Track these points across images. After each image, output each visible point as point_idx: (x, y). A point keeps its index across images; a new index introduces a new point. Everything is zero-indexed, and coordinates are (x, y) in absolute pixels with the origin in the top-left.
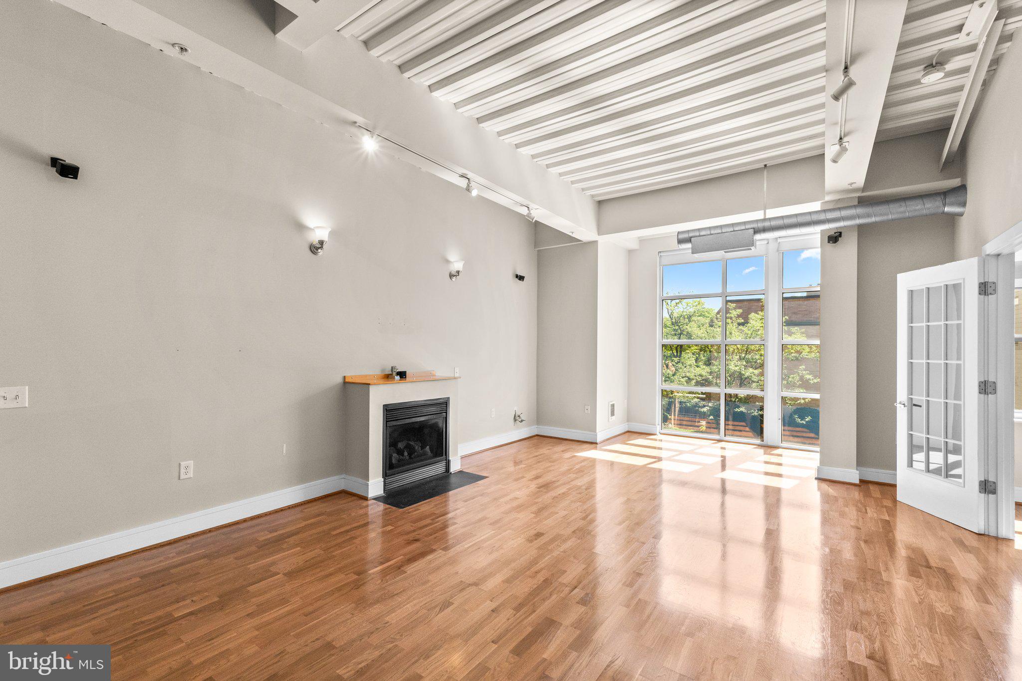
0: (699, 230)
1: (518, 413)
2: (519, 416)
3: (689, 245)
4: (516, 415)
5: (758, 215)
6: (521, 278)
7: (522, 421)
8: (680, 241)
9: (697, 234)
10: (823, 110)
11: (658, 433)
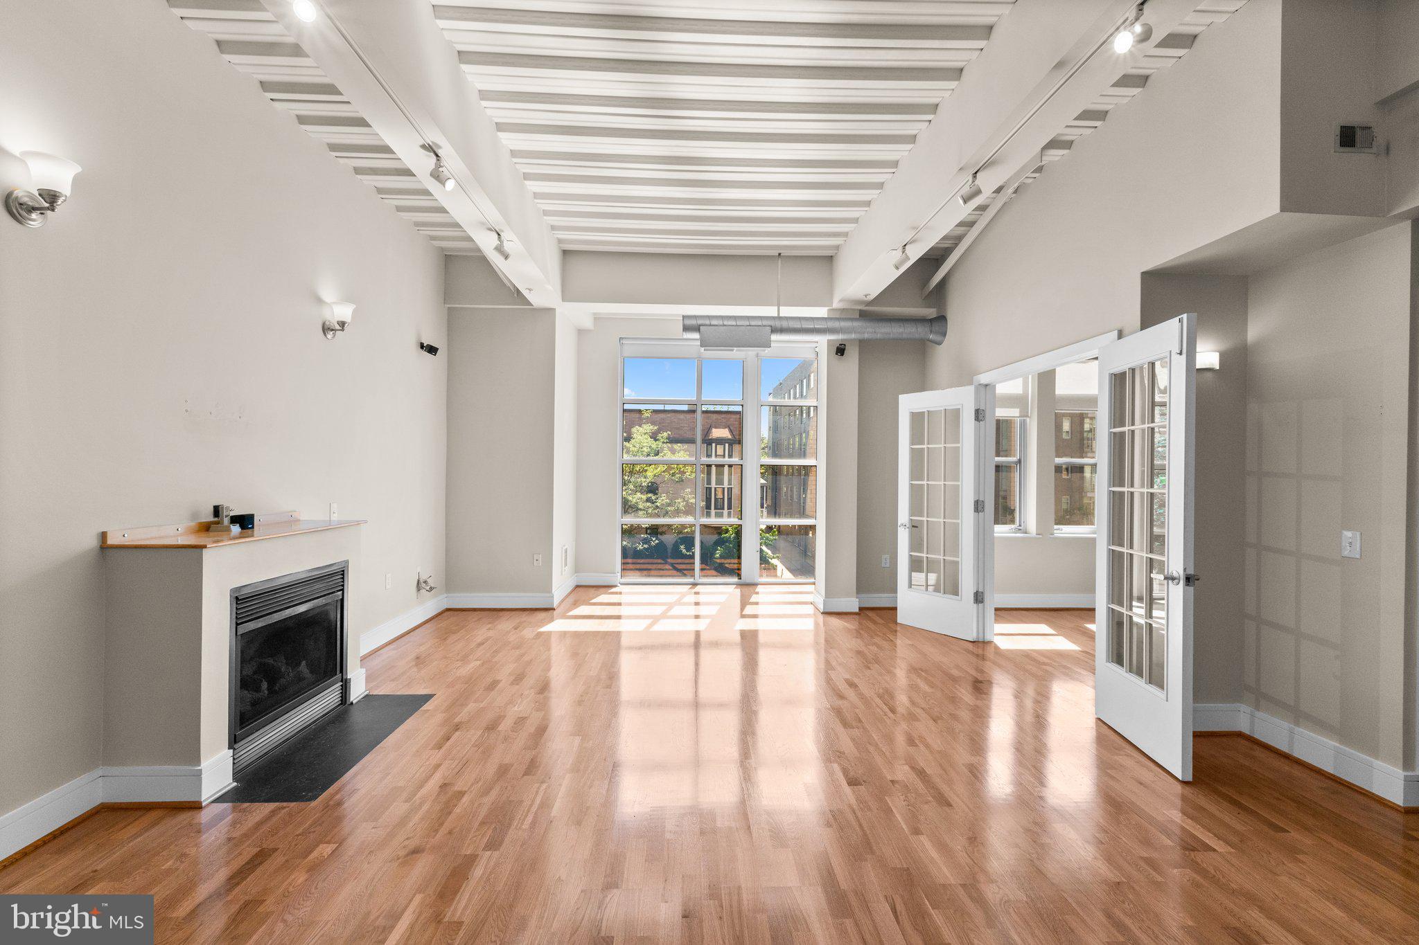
0: (709, 317)
1: (423, 578)
2: (425, 582)
3: (696, 336)
4: (421, 581)
5: (771, 311)
6: (432, 350)
7: (431, 589)
8: (686, 329)
9: (707, 322)
10: (866, 209)
11: (619, 585)
